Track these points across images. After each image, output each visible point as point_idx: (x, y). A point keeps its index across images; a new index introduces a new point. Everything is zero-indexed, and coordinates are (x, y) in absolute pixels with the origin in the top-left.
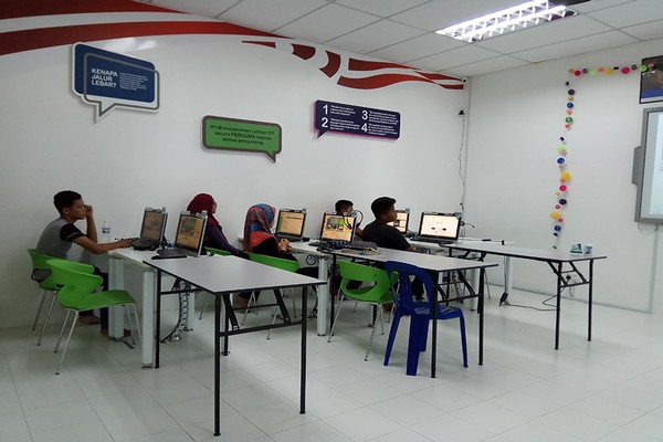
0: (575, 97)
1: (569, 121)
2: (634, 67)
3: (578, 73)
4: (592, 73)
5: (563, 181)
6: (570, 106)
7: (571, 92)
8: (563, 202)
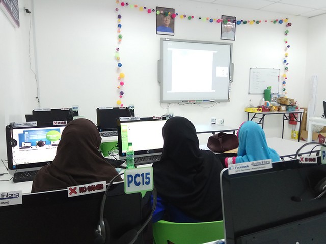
0: (122, 20)
1: (120, 37)
2: (153, 10)
3: (123, 4)
4: (131, 6)
6: (120, 26)
7: (119, 17)
8: (121, 93)
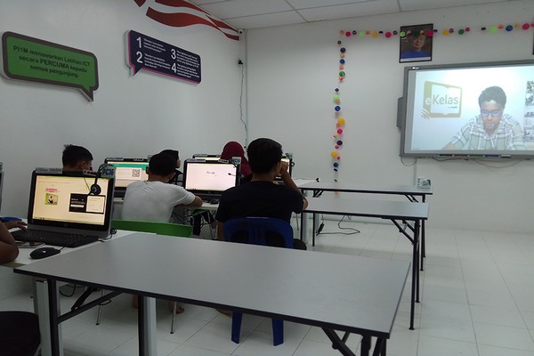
0: (346, 54)
1: (342, 75)
2: (395, 33)
3: (348, 34)
4: (361, 34)
5: (338, 125)
6: (342, 62)
7: (343, 50)
8: (340, 143)
